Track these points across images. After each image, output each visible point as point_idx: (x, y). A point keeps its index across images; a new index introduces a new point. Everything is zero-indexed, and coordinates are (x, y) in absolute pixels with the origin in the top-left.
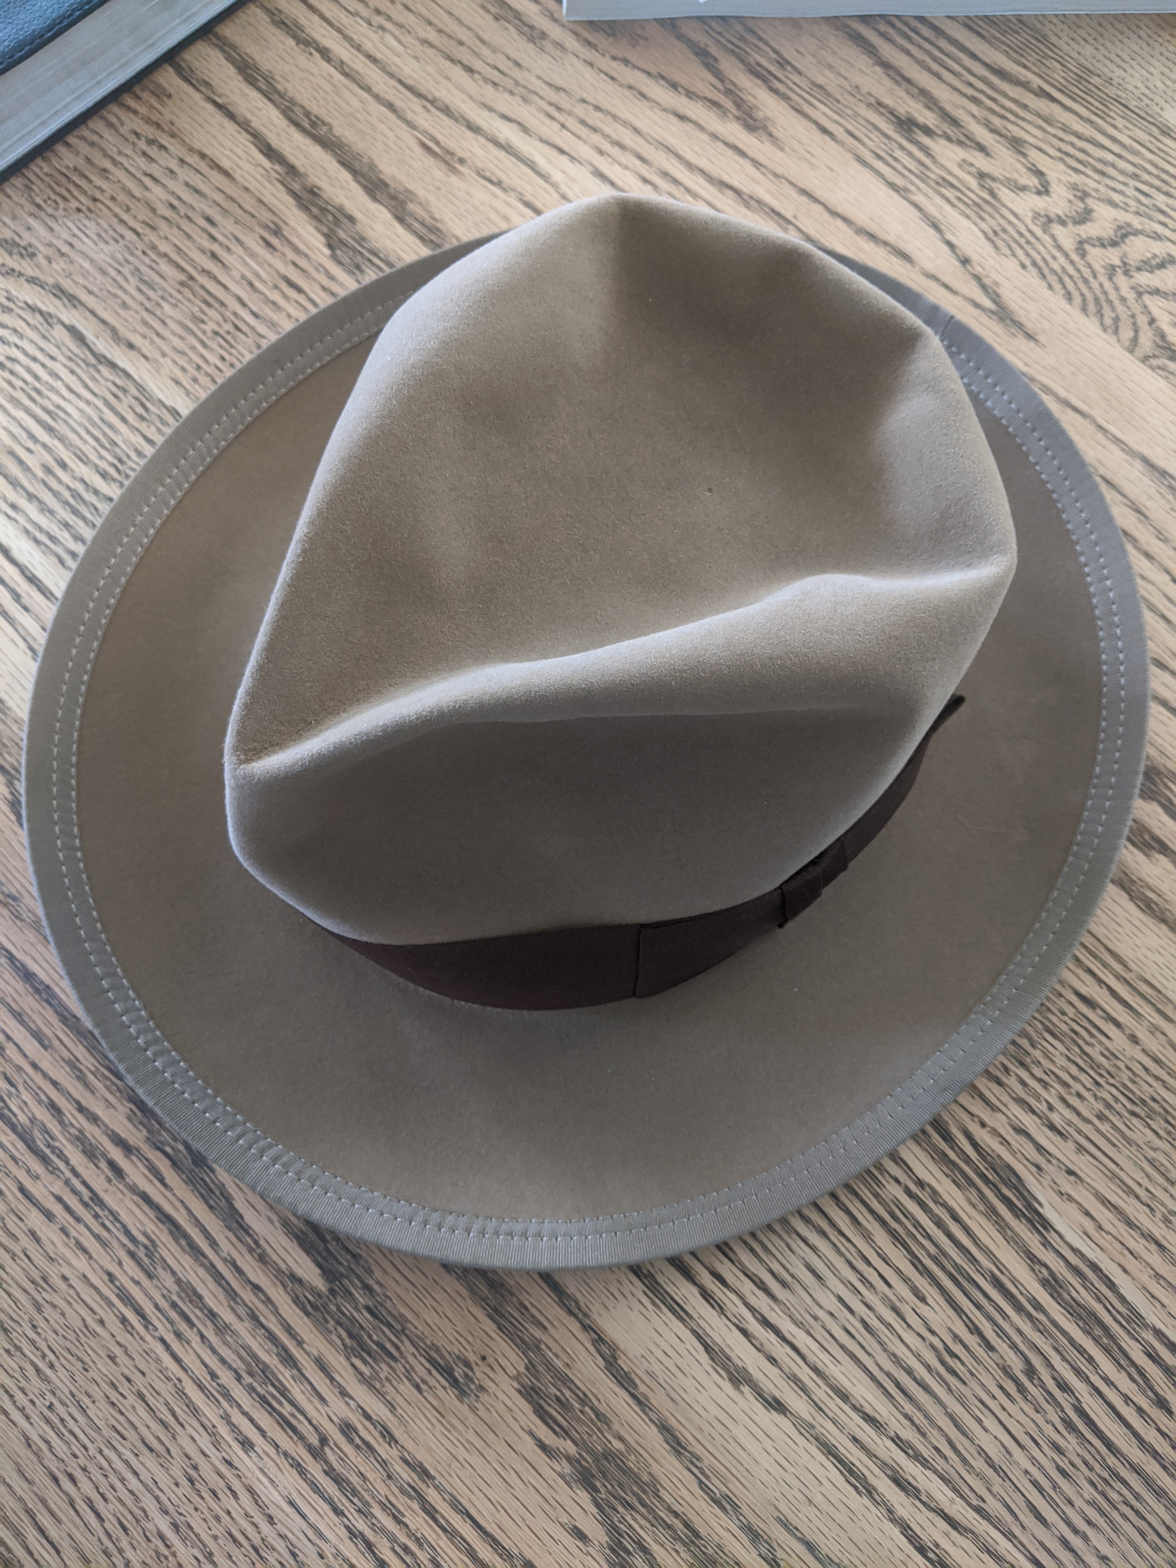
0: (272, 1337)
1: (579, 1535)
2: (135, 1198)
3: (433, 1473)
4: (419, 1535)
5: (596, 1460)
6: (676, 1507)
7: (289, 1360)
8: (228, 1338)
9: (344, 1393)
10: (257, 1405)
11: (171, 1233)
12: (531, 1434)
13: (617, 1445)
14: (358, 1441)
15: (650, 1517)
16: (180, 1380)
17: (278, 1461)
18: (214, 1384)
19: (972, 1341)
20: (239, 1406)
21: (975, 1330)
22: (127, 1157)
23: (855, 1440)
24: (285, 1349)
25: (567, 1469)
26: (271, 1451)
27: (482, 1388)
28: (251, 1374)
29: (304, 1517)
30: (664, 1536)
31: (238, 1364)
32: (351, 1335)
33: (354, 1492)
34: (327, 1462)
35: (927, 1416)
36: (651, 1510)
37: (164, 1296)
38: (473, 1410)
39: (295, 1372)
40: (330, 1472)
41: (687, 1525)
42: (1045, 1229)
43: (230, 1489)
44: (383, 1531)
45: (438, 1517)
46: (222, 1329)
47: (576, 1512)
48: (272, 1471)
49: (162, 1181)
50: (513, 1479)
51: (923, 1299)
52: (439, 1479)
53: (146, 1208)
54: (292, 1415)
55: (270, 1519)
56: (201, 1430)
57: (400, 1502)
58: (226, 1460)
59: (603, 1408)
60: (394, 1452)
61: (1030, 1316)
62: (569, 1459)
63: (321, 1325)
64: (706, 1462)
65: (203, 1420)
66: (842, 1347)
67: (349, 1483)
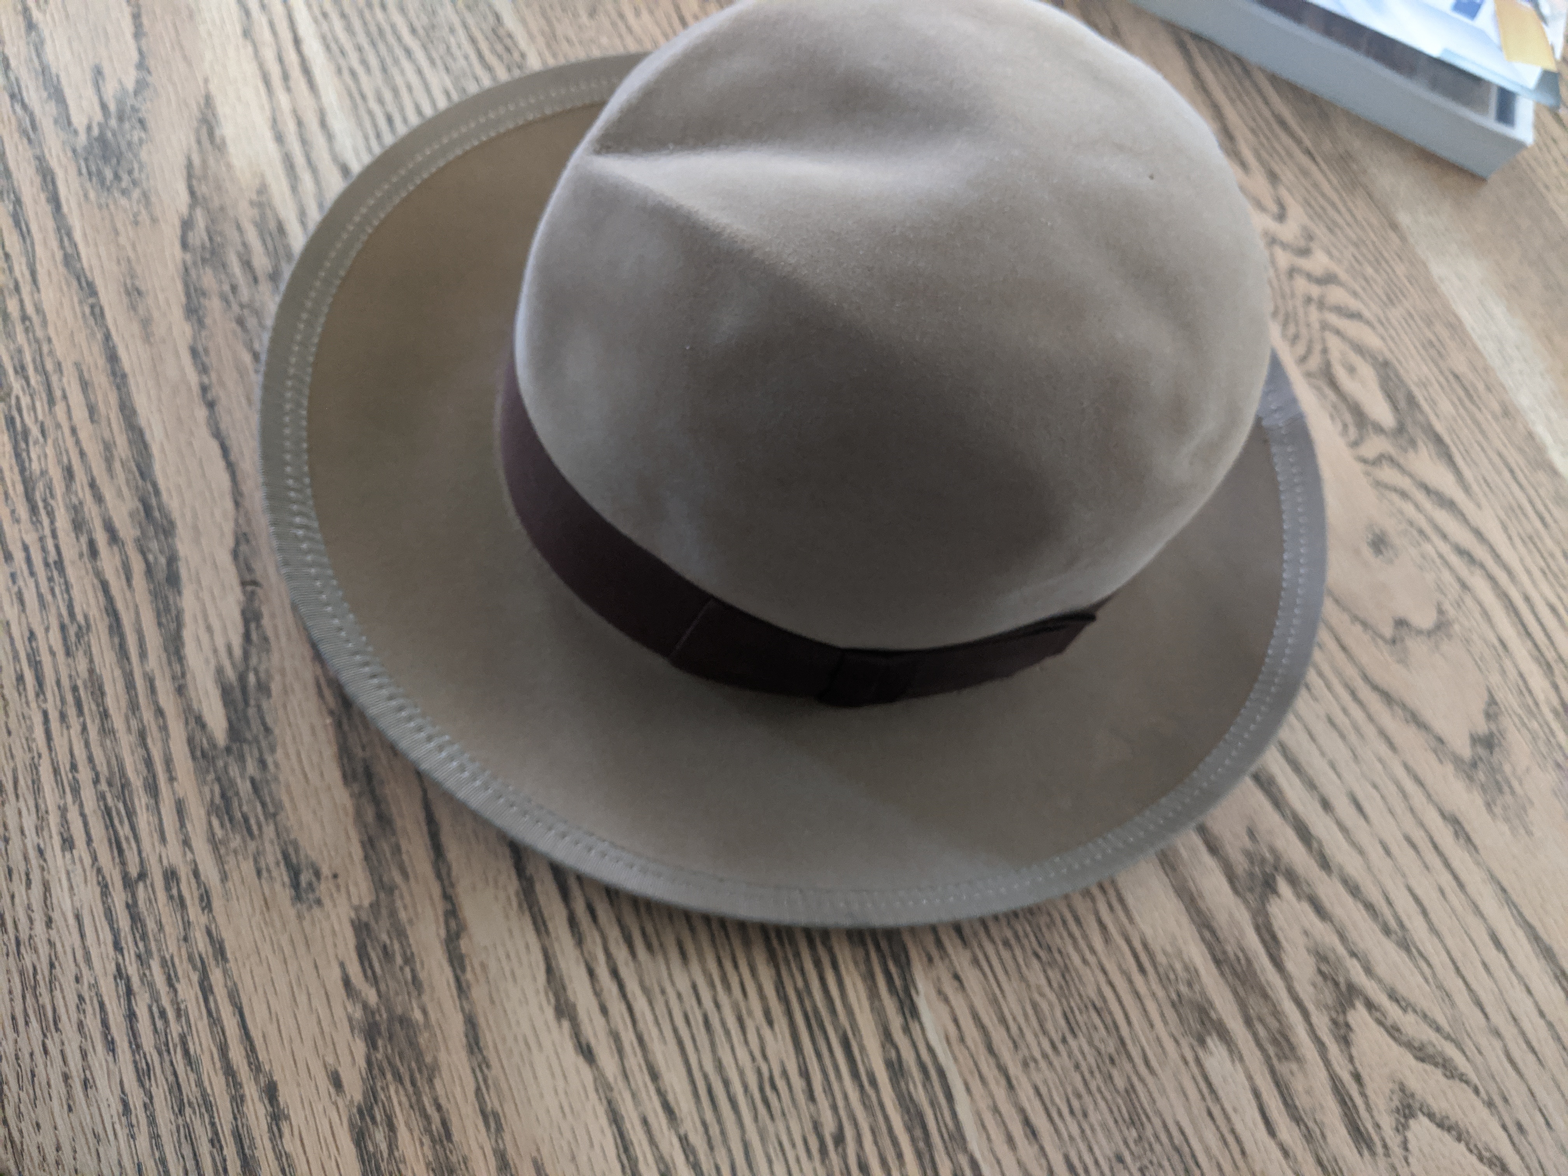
0: (149, 762)
1: (337, 1082)
2: (96, 581)
3: (229, 955)
4: (182, 1007)
5: (391, 1019)
6: (443, 1101)
7: (153, 789)
8: (108, 742)
9: (186, 843)
10: (100, 813)
11: (110, 627)
12: (342, 965)
13: (417, 1015)
14: (175, 892)
15: (414, 1099)
16: (40, 756)
17: (88, 873)
18: (70, 776)
19: (798, 1083)
20: (81, 806)
21: (805, 1074)
22: (110, 544)
23: (645, 1122)
24: (154, 777)
25: (358, 1014)
26: (87, 861)
27: (319, 902)
28: (110, 784)
29: (82, 936)
30: (417, 1123)
31: (103, 769)
32: (223, 795)
33: (144, 937)
34: (134, 896)
35: (723, 1133)
36: (418, 1094)
37: (70, 676)
38: (300, 917)
39: (152, 802)
40: (132, 908)
41: (444, 1123)
42: (912, 1016)
43: (27, 875)
44: (151, 986)
45: (211, 999)
46: (107, 731)
47: (345, 1059)
48: (78, 879)
49: (129, 579)
50: (302, 999)
51: (770, 1023)
52: (232, 964)
53: (100, 594)
54: (127, 839)
55: (49, 922)
56: (33, 809)
57: (183, 967)
58: (39, 846)
59: (422, 975)
60: (203, 919)
61: (861, 1087)
62: (365, 1006)
63: (201, 773)
64: (494, 1072)
65: (40, 801)
66: (675, 1030)
67: (144, 926)
